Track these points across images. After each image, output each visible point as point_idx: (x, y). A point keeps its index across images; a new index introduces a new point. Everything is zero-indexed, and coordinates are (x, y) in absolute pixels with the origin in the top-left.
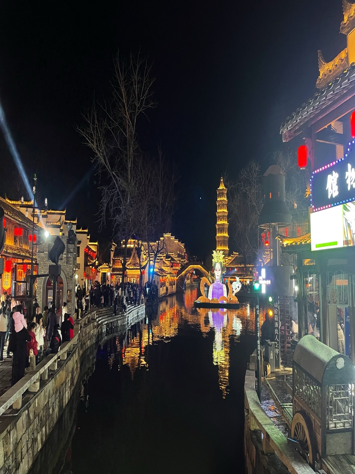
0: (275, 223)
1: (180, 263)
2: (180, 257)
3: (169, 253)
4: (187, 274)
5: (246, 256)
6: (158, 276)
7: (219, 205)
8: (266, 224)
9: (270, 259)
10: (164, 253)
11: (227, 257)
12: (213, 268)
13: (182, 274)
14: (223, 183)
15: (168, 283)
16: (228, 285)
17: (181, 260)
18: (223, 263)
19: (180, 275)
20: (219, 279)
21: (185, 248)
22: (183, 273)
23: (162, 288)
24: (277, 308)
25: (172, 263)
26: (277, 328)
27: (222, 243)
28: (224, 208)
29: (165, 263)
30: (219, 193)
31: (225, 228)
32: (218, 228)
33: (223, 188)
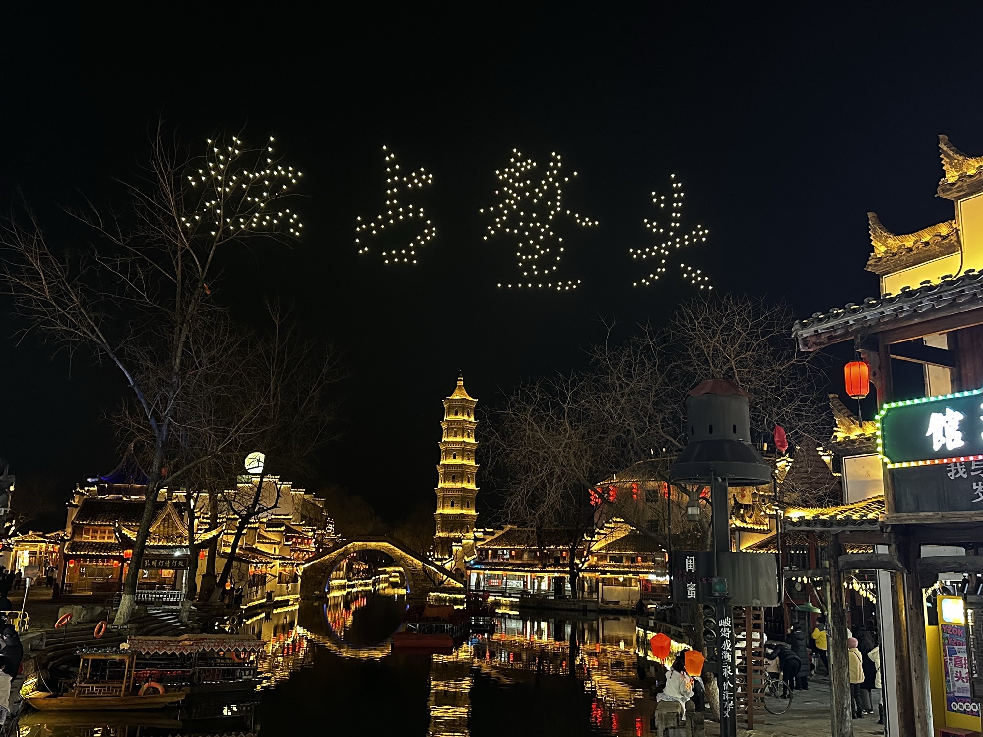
1: (313, 538)
4: (340, 561)
6: (244, 564)
7: (449, 429)
13: (323, 559)
14: (464, 388)
17: (317, 532)
19: (315, 562)
22: (326, 557)
23: (254, 588)
25: (289, 538)
27: (455, 502)
28: (466, 434)
29: (266, 538)
30: (449, 406)
31: (468, 473)
32: (445, 471)
33: (465, 397)
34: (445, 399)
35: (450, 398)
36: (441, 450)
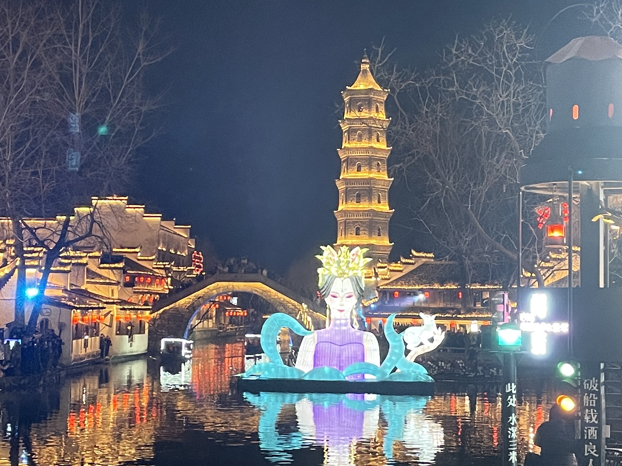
0: (592, 182)
1: (168, 277)
2: (166, 259)
3: (114, 250)
4: (200, 305)
5: (467, 262)
6: (64, 310)
7: (351, 131)
8: (554, 184)
9: (570, 269)
10: (92, 247)
11: (386, 265)
12: (319, 290)
13: (177, 303)
14: (370, 74)
15: (110, 326)
16: (386, 333)
17: (175, 269)
18: (363, 280)
19: (167, 308)
20: (346, 319)
21: (191, 237)
22: (182, 302)
23: (81, 341)
24: (594, 392)
25: (133, 277)
26: (592, 441)
27: (361, 229)
28: (374, 137)
29: (100, 276)
30: (350, 99)
31: (378, 190)
32: (347, 188)
33: (371, 87)
34: (345, 89)
35: (352, 88)
36: (341, 159)
